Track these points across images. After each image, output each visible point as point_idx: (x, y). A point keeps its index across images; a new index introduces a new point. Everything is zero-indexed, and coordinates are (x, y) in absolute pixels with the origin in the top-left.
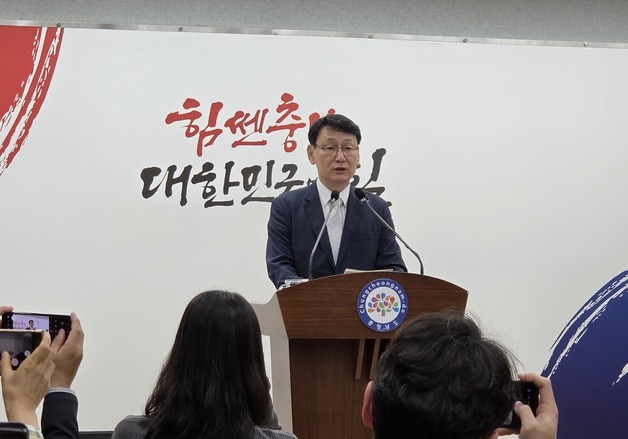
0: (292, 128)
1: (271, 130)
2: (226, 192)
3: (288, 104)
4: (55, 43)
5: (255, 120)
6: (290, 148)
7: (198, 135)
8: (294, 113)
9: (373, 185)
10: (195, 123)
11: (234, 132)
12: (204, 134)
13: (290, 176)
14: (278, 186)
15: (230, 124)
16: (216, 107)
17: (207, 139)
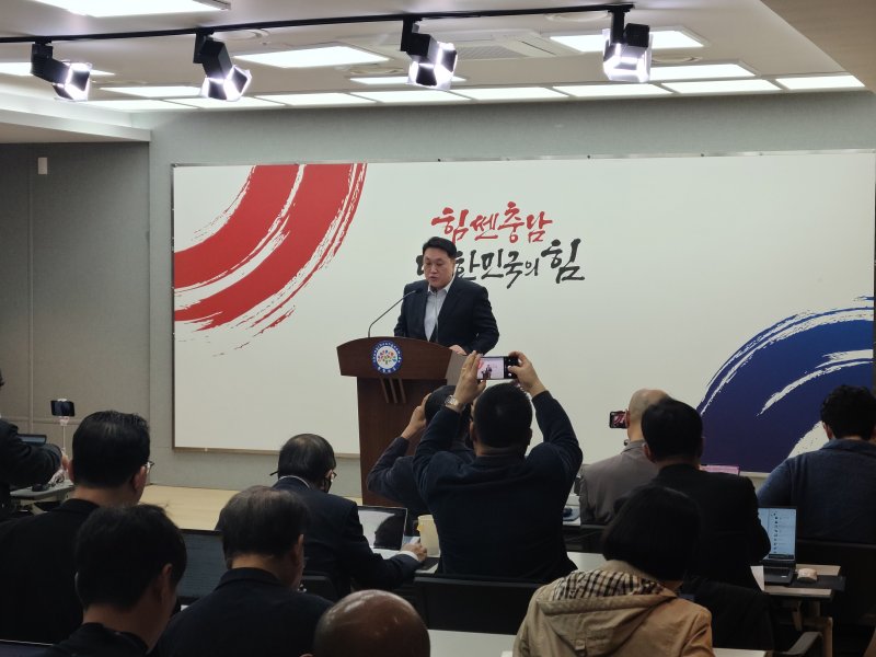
0: (515, 226)
1: (501, 227)
2: (471, 271)
3: (512, 209)
4: (362, 174)
5: (490, 221)
6: (514, 239)
7: (452, 233)
8: (516, 215)
9: (571, 265)
10: (451, 224)
11: (476, 229)
12: (456, 232)
13: (514, 259)
14: (506, 266)
15: (474, 224)
16: (464, 213)
17: (459, 235)
